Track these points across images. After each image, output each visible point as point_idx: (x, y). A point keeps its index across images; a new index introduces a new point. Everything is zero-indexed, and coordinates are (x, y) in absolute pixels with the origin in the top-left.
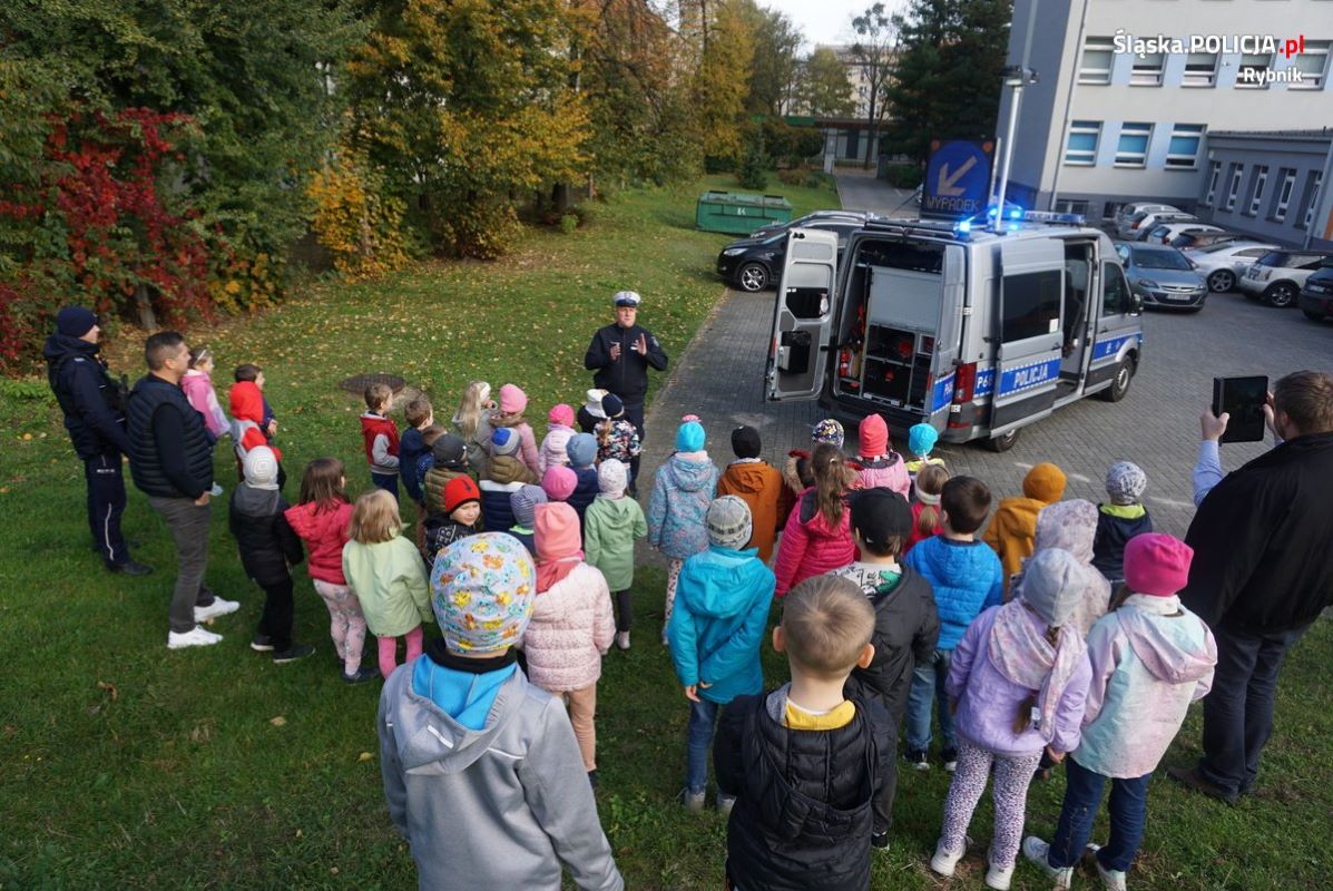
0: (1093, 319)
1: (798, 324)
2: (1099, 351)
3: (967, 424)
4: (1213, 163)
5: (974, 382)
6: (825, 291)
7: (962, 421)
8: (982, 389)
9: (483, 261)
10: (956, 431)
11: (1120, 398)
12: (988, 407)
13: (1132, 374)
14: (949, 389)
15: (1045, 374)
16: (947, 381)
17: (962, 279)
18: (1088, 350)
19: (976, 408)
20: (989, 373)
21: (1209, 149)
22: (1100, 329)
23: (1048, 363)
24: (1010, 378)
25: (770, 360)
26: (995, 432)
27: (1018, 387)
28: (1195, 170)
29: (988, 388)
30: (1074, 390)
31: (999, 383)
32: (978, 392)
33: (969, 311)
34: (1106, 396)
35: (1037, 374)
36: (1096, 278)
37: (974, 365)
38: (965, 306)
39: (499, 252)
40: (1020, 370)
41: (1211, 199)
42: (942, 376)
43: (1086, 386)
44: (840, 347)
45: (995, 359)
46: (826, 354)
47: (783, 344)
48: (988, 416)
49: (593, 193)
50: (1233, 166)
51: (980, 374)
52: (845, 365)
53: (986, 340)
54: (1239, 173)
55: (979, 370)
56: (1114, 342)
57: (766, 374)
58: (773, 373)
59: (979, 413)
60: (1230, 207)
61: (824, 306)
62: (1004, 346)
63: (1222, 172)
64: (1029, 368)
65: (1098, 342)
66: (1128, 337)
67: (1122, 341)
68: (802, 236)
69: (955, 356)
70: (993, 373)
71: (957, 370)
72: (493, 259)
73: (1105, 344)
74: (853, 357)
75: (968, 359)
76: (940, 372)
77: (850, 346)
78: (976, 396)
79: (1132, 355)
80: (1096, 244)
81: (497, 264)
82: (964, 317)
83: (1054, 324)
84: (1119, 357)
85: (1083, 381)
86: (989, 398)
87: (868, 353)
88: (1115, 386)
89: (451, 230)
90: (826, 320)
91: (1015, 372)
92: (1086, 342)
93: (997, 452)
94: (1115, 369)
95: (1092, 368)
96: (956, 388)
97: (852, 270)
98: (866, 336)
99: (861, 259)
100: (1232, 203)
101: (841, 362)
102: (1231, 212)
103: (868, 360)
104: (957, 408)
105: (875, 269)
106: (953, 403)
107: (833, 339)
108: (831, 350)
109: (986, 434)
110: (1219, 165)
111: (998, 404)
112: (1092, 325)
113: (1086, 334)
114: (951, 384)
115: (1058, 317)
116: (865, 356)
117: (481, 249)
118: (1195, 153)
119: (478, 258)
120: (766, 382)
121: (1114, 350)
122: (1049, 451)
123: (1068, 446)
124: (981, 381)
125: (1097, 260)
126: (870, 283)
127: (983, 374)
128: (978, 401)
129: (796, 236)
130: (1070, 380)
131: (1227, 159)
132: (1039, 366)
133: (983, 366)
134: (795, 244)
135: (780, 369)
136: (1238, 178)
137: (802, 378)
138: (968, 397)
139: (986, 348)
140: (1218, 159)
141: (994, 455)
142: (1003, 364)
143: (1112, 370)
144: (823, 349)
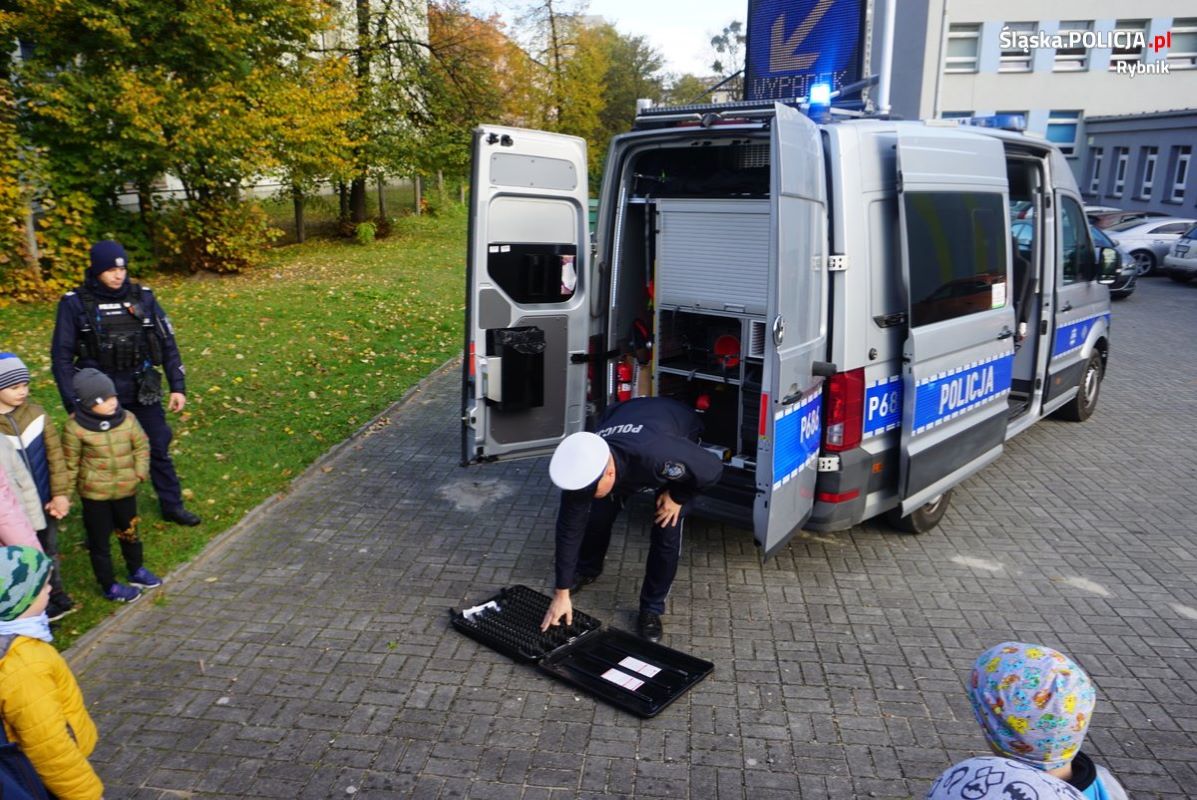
0: (1048, 289)
1: (518, 313)
2: (1060, 341)
3: (854, 494)
4: (1093, 149)
5: (860, 408)
6: (569, 249)
7: (843, 488)
8: (878, 421)
9: (222, 274)
10: (834, 509)
11: (1088, 415)
12: (894, 453)
13: (1101, 377)
14: (810, 426)
15: (990, 384)
16: (804, 411)
17: (822, 195)
18: (1045, 340)
19: (869, 460)
20: (890, 387)
21: (1089, 135)
22: (1061, 305)
23: (992, 363)
24: (931, 395)
25: (468, 386)
26: (909, 504)
27: (947, 411)
28: (1076, 158)
29: (889, 419)
30: (1027, 408)
31: (911, 407)
32: (871, 427)
33: (839, 263)
34: (1070, 413)
35: (977, 385)
36: (1050, 221)
37: (860, 373)
38: (832, 252)
39: (242, 263)
40: (949, 380)
41: (1095, 187)
42: (790, 401)
43: (1045, 400)
44: (613, 355)
45: (898, 359)
46: (583, 369)
47: (490, 352)
48: (894, 472)
49: (420, 207)
50: (1117, 150)
51: (873, 392)
52: (625, 387)
53: (878, 321)
54: (1124, 157)
55: (869, 384)
56: (1079, 326)
57: (464, 413)
58: (477, 411)
59: (876, 467)
60: (1119, 194)
61: (568, 278)
62: (917, 333)
63: (1104, 158)
64: (964, 374)
65: (1060, 326)
66: (1096, 319)
67: (1089, 323)
68: (506, 141)
69: (820, 358)
70: (898, 388)
71: (826, 386)
72: (235, 273)
73: (1070, 328)
74: (639, 372)
75: (847, 360)
76: (785, 391)
77: (632, 352)
78: (866, 435)
79: (1101, 345)
80: (1045, 162)
81: (239, 279)
82: (831, 275)
83: (1000, 293)
84: (1085, 351)
85: (1039, 393)
86: (894, 438)
87: (662, 363)
88: (1080, 395)
89: (172, 236)
90: (578, 307)
91: (939, 382)
92: (1040, 328)
93: (914, 533)
94: (1080, 368)
95: (1052, 370)
96: (825, 422)
97: (621, 210)
98: (656, 330)
99: (637, 189)
100: (1120, 189)
101: (617, 383)
102: (1119, 198)
103: (663, 375)
104: (831, 464)
105: (661, 204)
106: (822, 455)
107: (597, 342)
108: (596, 358)
109: (891, 504)
110: (1100, 151)
111: (913, 447)
112: (1048, 299)
113: (1039, 315)
114: (815, 416)
115: (1004, 279)
116: (656, 368)
117: (215, 259)
118: (1073, 141)
119: (212, 270)
120: (466, 428)
121: (1080, 341)
122: (1008, 524)
123: (1038, 511)
124: (876, 406)
125: (1049, 189)
126: (654, 232)
127: (877, 391)
128: (873, 445)
129: (493, 139)
130: (1022, 392)
131: (1108, 144)
132: (979, 369)
133: (877, 375)
134: (495, 157)
135: (488, 402)
136: (1123, 162)
137: (539, 416)
138: (852, 440)
139: (880, 339)
140: (1099, 145)
141: (909, 539)
142: (916, 369)
143: (1076, 372)
144: (577, 359)
